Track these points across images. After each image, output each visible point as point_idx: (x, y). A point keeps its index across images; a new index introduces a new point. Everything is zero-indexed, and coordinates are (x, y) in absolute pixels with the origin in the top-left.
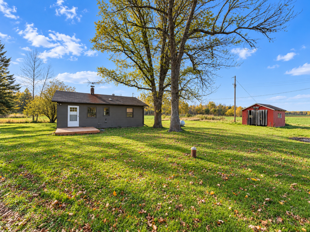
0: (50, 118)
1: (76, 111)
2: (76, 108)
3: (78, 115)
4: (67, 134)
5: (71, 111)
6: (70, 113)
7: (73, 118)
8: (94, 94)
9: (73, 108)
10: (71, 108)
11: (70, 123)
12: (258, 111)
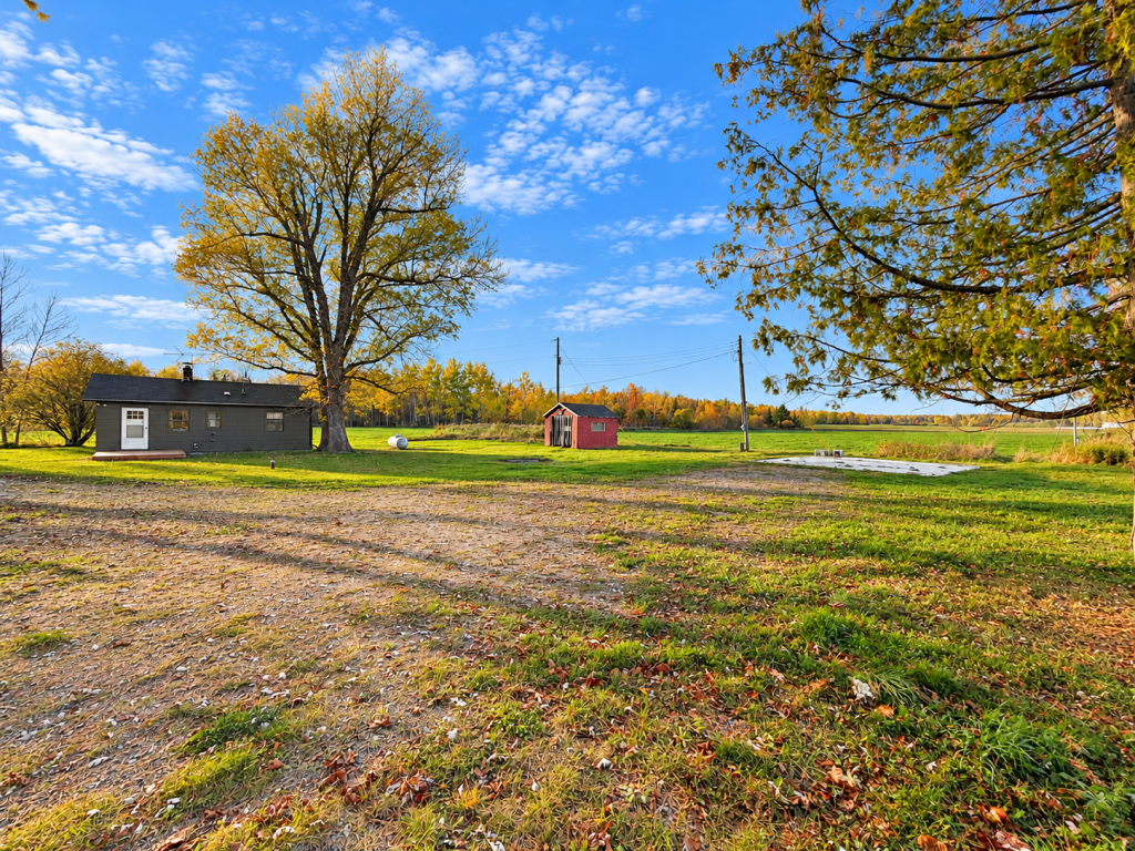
0: (65, 437)
1: (141, 418)
2: (142, 413)
3: (146, 425)
4: (119, 459)
5: (129, 417)
6: (125, 422)
7: (135, 433)
8: (191, 379)
9: (135, 413)
10: (129, 413)
11: (127, 443)
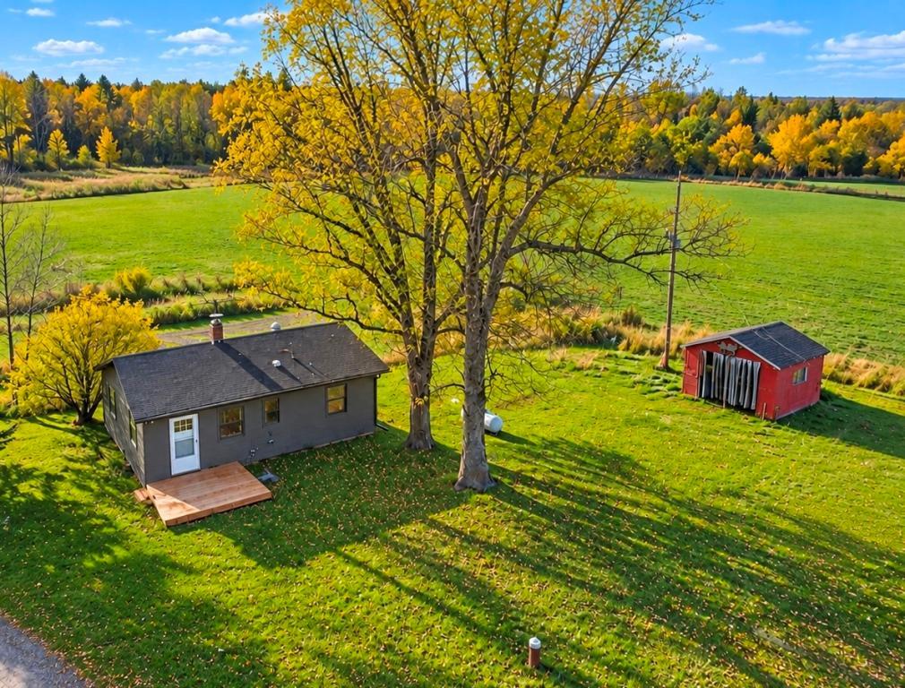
1: (191, 428)
2: (190, 422)
3: (196, 437)
5: (177, 430)
6: (174, 437)
9: (183, 422)
10: (176, 424)
11: (177, 465)
12: (733, 361)
